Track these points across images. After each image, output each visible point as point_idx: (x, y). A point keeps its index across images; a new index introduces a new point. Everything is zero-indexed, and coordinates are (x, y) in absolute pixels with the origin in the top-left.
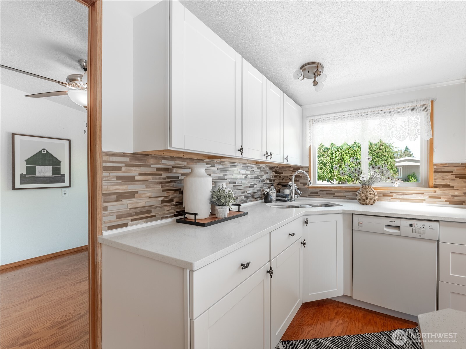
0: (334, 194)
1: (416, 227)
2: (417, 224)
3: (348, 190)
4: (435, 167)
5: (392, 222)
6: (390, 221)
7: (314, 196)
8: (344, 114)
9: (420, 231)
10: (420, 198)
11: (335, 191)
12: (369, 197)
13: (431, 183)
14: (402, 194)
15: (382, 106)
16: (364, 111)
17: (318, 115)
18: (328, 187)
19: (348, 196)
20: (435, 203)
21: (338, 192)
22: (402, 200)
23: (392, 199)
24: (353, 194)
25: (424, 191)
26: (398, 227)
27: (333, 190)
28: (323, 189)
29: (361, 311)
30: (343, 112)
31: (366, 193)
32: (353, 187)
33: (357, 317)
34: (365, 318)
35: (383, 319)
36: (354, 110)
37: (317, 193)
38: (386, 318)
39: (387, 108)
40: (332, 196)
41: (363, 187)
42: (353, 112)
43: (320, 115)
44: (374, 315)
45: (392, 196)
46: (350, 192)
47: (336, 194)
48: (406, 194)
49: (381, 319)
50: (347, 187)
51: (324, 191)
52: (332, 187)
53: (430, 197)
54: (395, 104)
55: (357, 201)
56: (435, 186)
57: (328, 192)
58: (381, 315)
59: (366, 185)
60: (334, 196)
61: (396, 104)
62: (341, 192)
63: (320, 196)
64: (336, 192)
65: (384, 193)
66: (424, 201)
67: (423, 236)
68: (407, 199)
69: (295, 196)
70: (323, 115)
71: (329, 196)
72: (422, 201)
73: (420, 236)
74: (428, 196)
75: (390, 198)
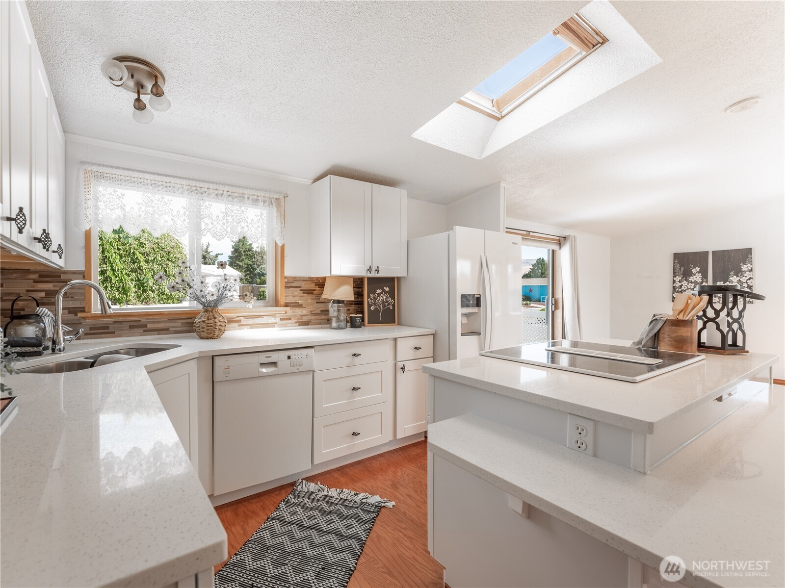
0: (146, 326)
1: (294, 358)
2: (295, 355)
3: (172, 317)
4: (286, 280)
5: (269, 357)
6: (266, 357)
7: (100, 335)
8: (168, 179)
9: (298, 363)
10: (270, 321)
11: (148, 321)
12: (218, 326)
13: (282, 301)
14: (252, 318)
15: (229, 185)
16: (202, 184)
17: (112, 167)
18: (134, 314)
19: (173, 327)
20: (286, 325)
21: (153, 322)
22: (253, 326)
23: (239, 325)
24: (182, 323)
25: (275, 311)
26: (274, 364)
27: (143, 319)
28: (120, 319)
29: (226, 509)
30: (166, 175)
31: (215, 320)
32: (183, 312)
33: (227, 521)
34: (237, 515)
35: (259, 502)
36: (186, 179)
37: (108, 328)
38: (261, 498)
39: (235, 190)
40: (142, 331)
41: (206, 311)
42: (184, 182)
43: (117, 168)
44: (246, 503)
45: (240, 321)
46: (177, 321)
47: (149, 326)
48: (257, 318)
49: (256, 503)
50: (172, 313)
51: (124, 323)
52: (143, 314)
53: (281, 319)
54: (245, 188)
55: (195, 334)
56: (286, 305)
57: (132, 324)
58: (253, 499)
59: (210, 307)
60: (145, 331)
61: (247, 188)
62: (159, 322)
63: (114, 333)
64: (150, 323)
65: (229, 318)
66: (275, 325)
67: (301, 369)
68: (258, 324)
69: (64, 340)
70: (123, 169)
71: (136, 330)
72: (273, 325)
73: (298, 369)
74: (279, 318)
75: (236, 325)
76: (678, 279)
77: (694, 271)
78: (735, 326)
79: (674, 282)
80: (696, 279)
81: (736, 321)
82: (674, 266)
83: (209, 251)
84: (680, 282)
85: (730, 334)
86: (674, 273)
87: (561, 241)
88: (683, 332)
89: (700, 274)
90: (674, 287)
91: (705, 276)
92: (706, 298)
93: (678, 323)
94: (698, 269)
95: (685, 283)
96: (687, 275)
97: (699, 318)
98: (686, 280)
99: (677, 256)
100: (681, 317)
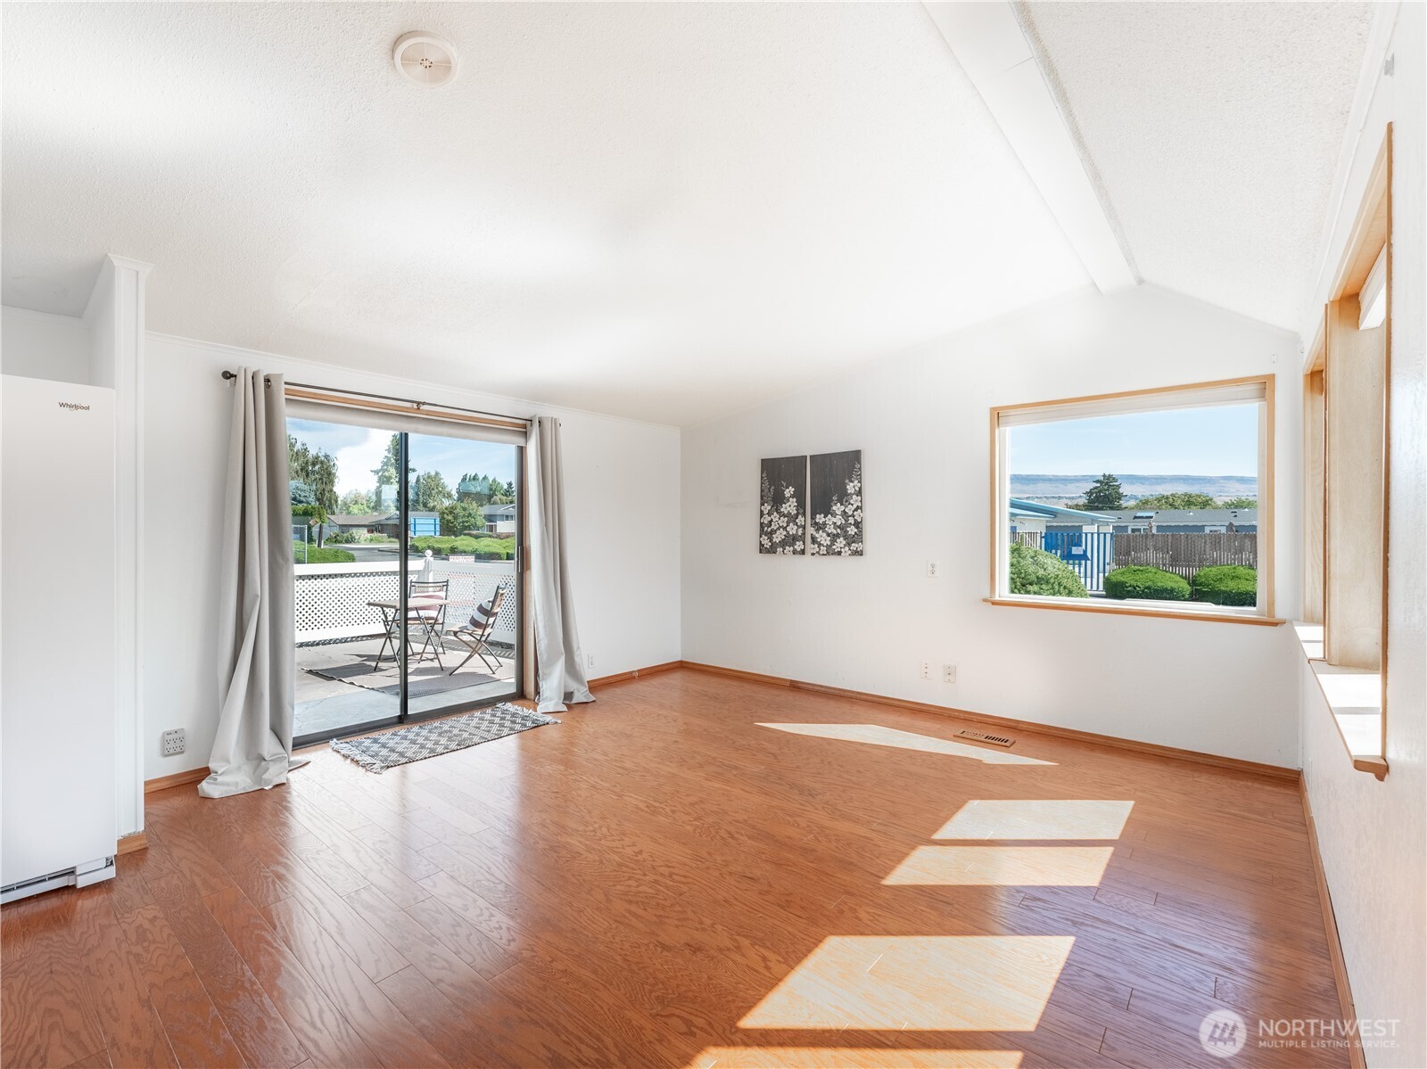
76: (767, 507)
77: (787, 493)
79: (762, 514)
80: (789, 509)
82: (762, 483)
84: (769, 514)
86: (762, 499)
87: (527, 428)
89: (795, 499)
90: (761, 524)
94: (792, 489)
95: (775, 516)
96: (778, 500)
98: (777, 511)
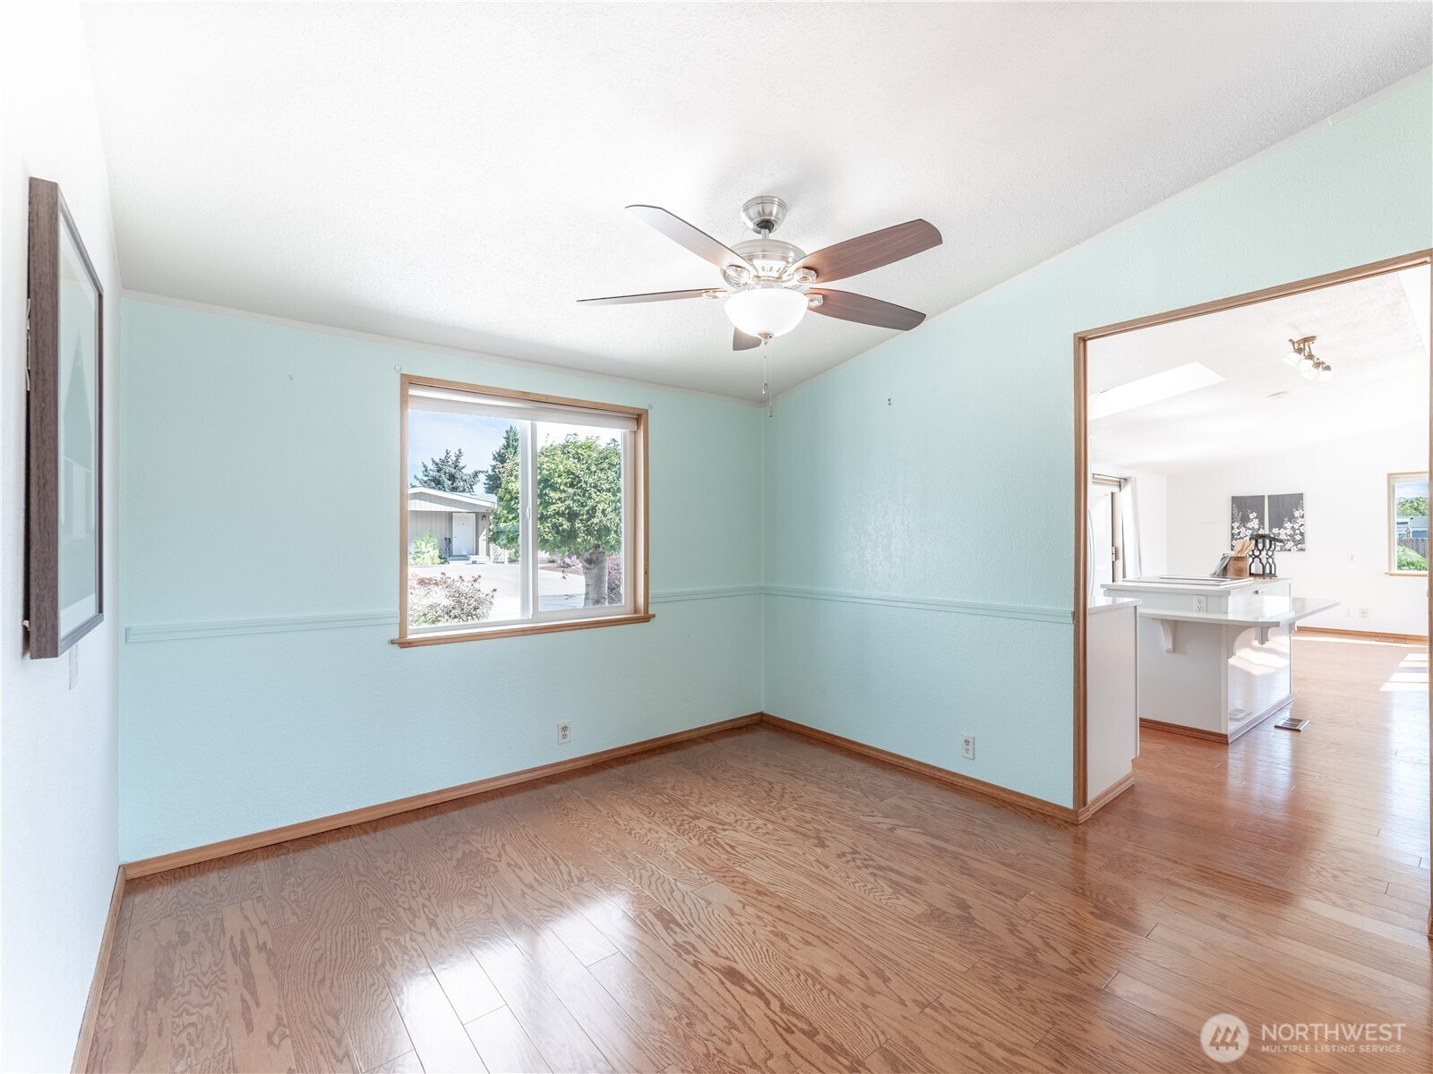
76: (1236, 525)
77: (1251, 516)
78: (1270, 560)
79: (1232, 528)
80: (1253, 525)
81: (1270, 557)
82: (1232, 511)
83: (461, 465)
84: (1238, 528)
85: (1268, 565)
86: (1232, 519)
87: (1121, 483)
88: (1241, 564)
89: (1257, 519)
90: (1232, 534)
91: (1262, 523)
92: (1253, 542)
93: (1238, 559)
94: (1255, 514)
95: (1243, 530)
96: (1245, 520)
97: (1250, 556)
98: (1243, 526)
99: (1234, 498)
100: (1239, 555)
